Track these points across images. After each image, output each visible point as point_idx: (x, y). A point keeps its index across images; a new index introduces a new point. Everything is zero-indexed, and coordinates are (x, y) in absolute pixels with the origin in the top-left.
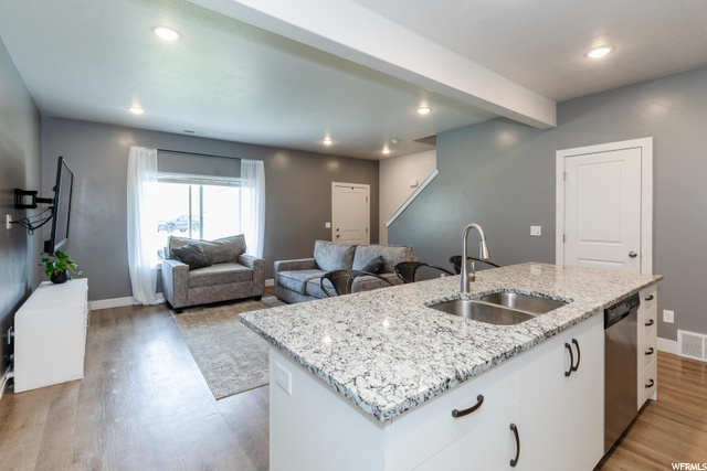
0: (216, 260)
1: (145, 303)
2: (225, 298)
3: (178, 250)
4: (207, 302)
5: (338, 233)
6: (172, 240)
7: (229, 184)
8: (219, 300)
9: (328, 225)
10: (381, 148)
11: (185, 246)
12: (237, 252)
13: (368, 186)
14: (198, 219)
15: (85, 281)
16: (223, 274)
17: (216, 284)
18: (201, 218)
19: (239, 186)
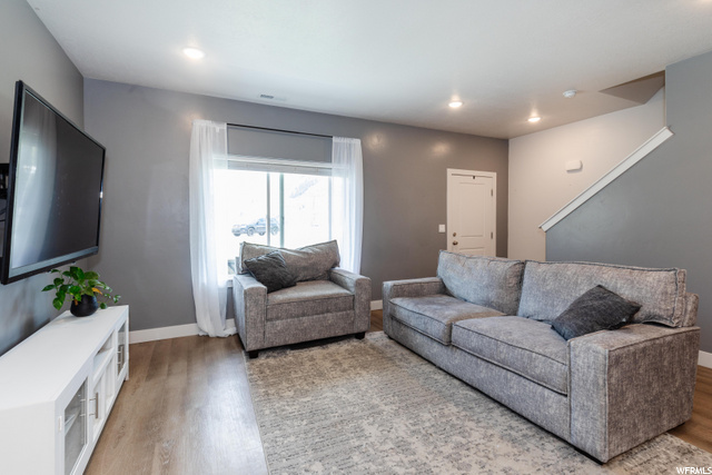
0: (301, 277)
1: (212, 334)
2: (315, 336)
3: (253, 263)
4: (292, 341)
5: (455, 239)
6: (246, 247)
7: (317, 172)
8: (308, 338)
9: (442, 228)
10: (527, 113)
11: (262, 257)
12: (328, 265)
13: (494, 175)
14: (279, 220)
15: (125, 309)
16: (314, 300)
17: (304, 315)
18: (282, 218)
19: (330, 174)
